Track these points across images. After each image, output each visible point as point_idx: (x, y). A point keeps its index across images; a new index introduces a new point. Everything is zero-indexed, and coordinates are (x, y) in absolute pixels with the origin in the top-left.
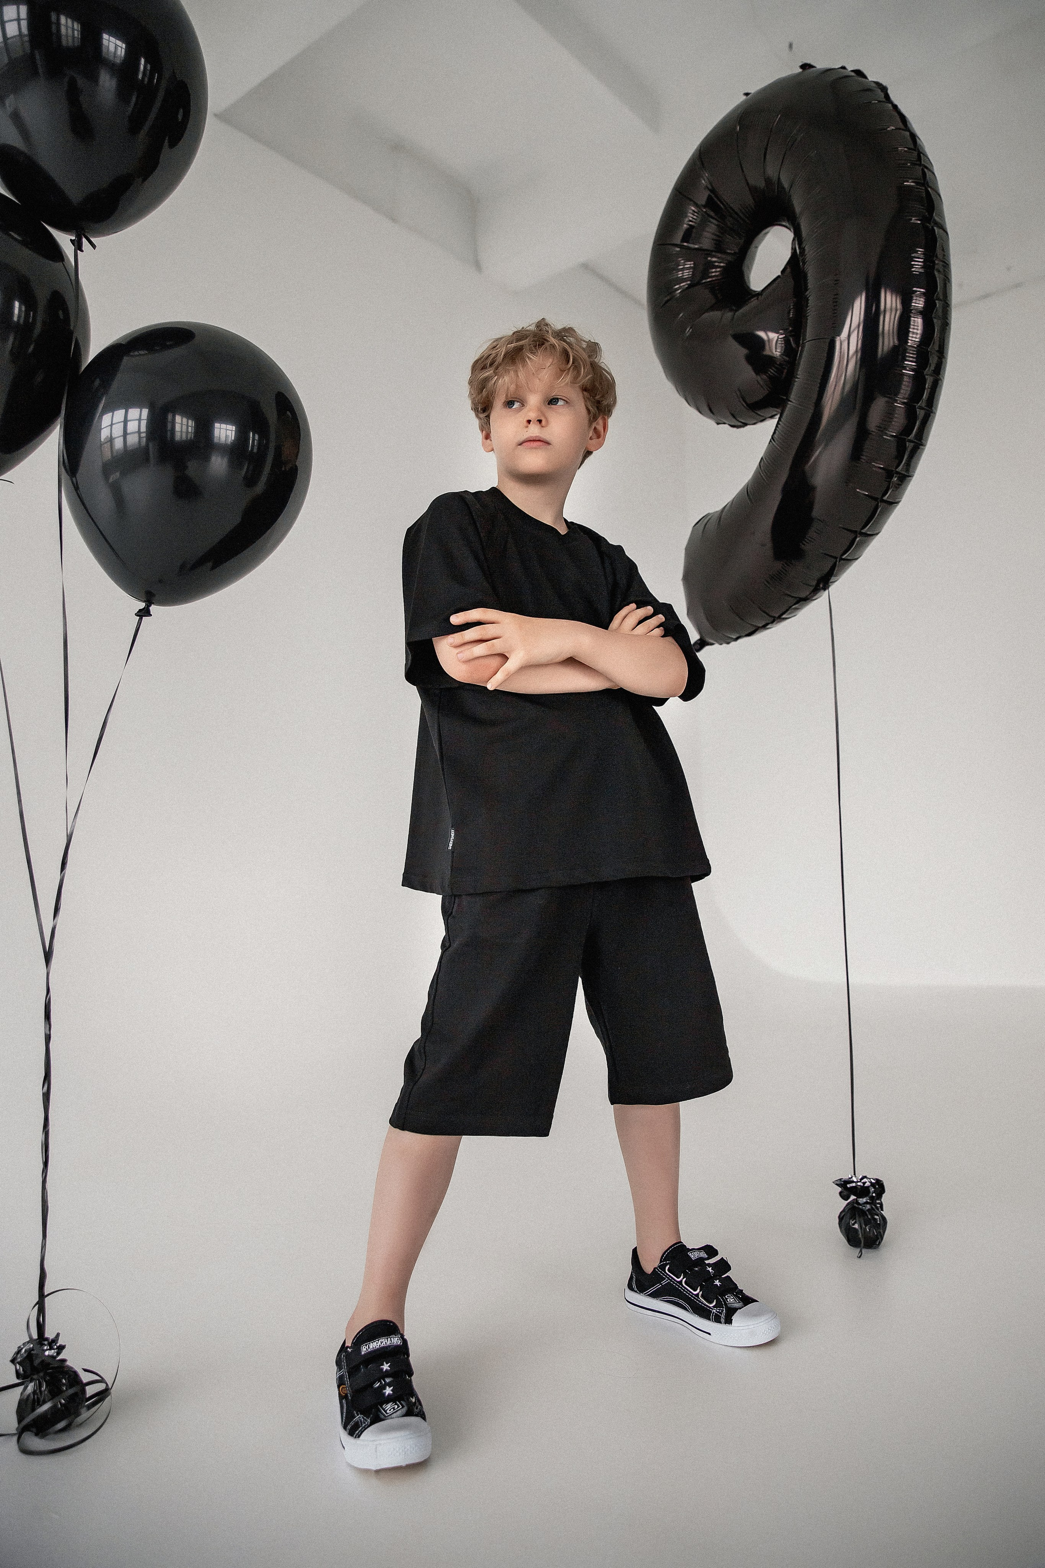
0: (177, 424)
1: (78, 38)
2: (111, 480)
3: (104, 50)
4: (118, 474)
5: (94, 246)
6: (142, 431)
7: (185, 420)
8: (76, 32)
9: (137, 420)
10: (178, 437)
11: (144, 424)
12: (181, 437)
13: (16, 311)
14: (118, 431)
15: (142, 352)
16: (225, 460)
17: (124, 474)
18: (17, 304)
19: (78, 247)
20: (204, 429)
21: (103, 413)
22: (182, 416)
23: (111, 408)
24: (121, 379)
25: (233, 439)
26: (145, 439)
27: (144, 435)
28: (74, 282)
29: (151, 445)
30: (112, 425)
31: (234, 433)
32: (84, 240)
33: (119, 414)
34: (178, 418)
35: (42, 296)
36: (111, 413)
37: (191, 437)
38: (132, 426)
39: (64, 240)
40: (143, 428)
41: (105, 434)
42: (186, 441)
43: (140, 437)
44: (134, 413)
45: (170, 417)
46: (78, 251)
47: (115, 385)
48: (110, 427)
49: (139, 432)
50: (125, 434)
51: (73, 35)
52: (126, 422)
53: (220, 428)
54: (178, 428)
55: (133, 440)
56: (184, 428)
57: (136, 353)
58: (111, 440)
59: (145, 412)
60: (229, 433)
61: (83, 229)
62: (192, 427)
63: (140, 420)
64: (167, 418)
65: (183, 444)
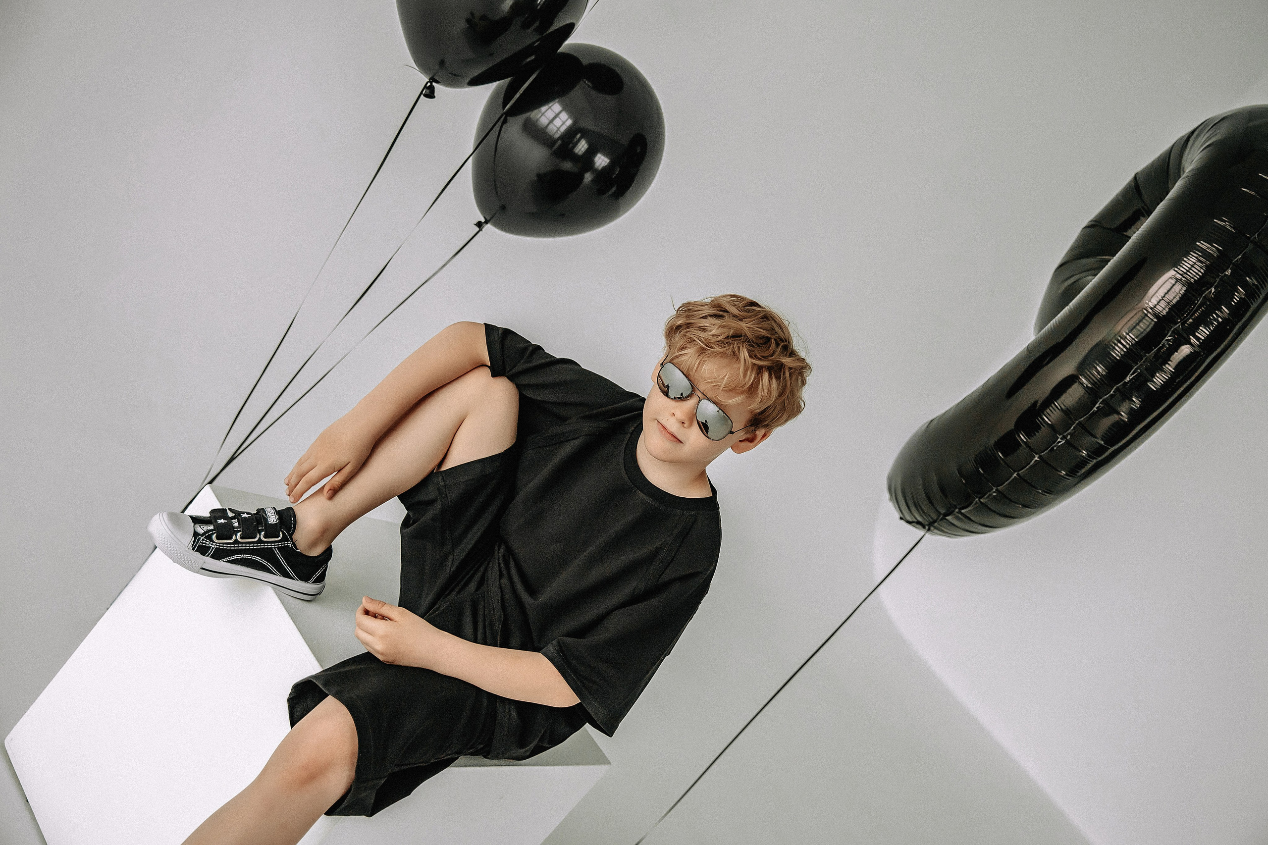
44: (564, 116)
49: (559, 129)
59: (569, 122)
63: (564, 123)
64: (578, 136)
65: (576, 155)
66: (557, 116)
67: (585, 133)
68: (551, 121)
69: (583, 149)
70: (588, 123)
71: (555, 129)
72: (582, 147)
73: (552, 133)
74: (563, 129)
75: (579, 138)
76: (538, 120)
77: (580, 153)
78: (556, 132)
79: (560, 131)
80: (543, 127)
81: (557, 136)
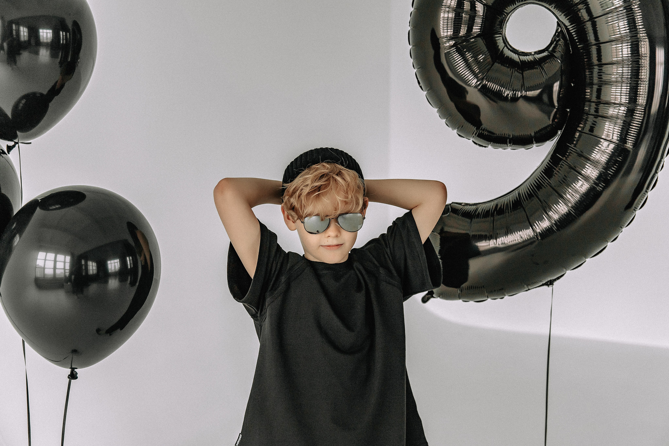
1: (26, 36)
3: (41, 38)
6: (66, 268)
8: (25, 33)
14: (49, 264)
25: (119, 266)
30: (45, 260)
38: (60, 265)
44: (61, 257)
49: (64, 269)
51: (24, 35)
58: (44, 268)
59: (68, 258)
60: (116, 264)
63: (65, 262)
64: (83, 262)
65: (93, 275)
66: (55, 261)
67: (86, 256)
68: (55, 268)
69: (94, 268)
70: (82, 248)
71: (63, 271)
72: (92, 267)
73: (63, 276)
74: (68, 267)
75: (85, 262)
76: (44, 274)
77: (95, 272)
78: (65, 272)
79: (67, 270)
80: (52, 276)
81: (67, 274)
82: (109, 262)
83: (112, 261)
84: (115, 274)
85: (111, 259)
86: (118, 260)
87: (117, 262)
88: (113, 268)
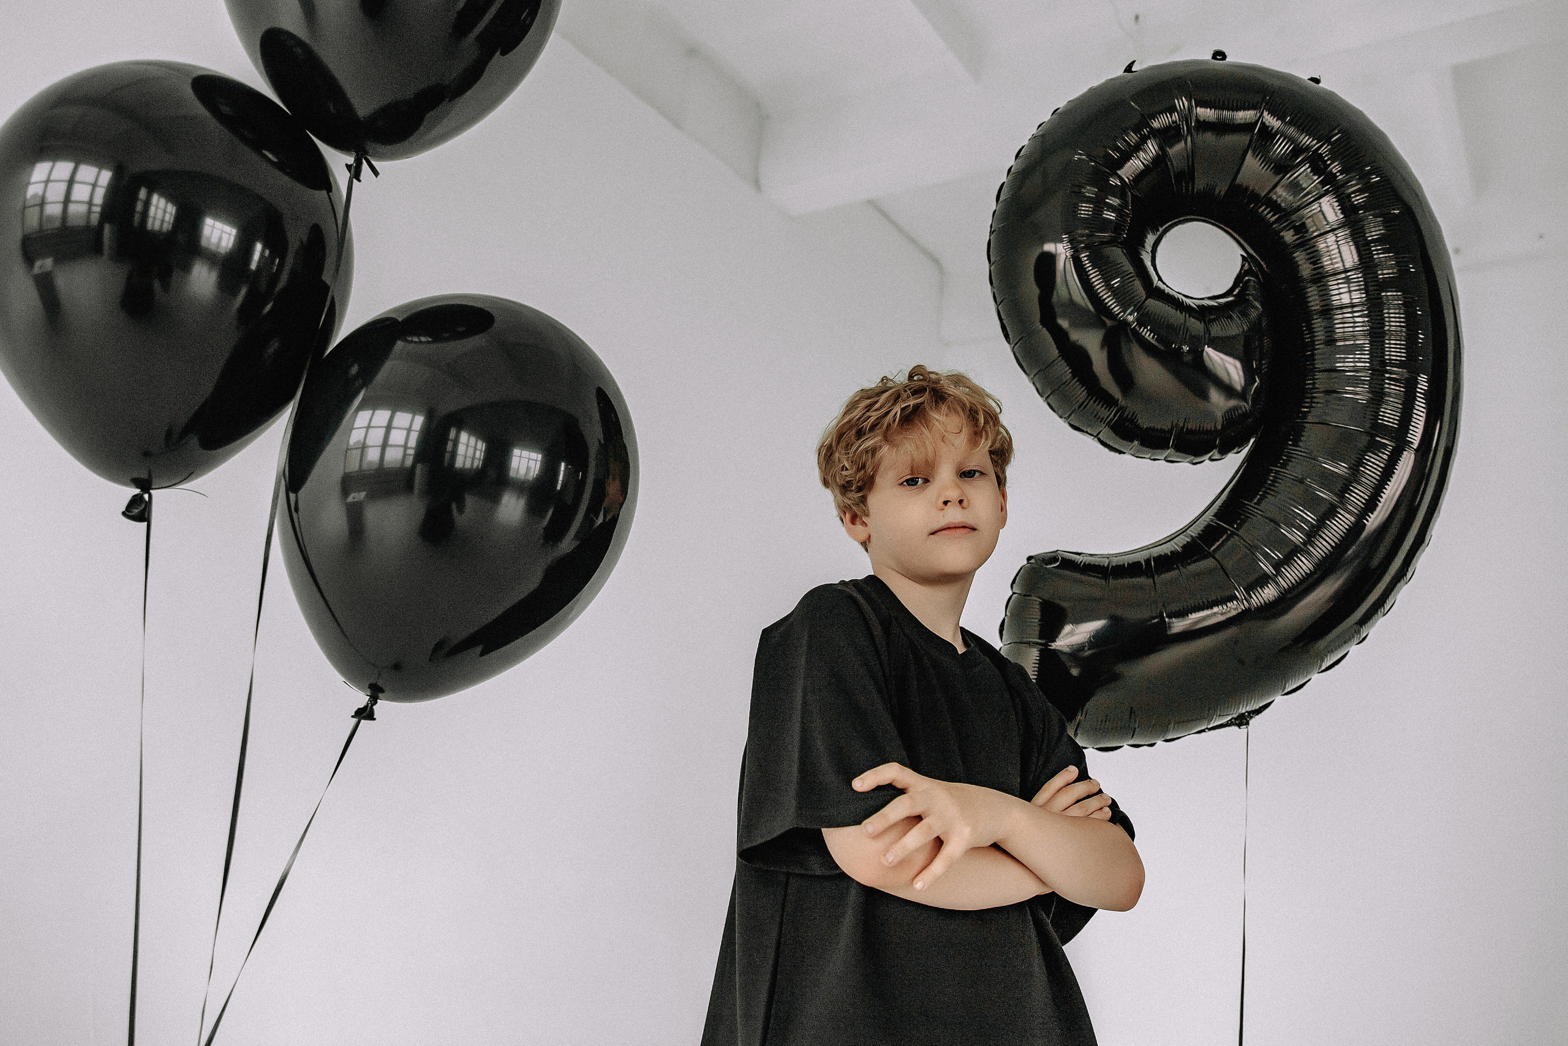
0: (460, 445)
2: (350, 499)
4: (363, 494)
5: (376, 173)
7: (473, 440)
9: (405, 429)
10: (459, 463)
11: (414, 438)
12: (464, 464)
13: (256, 256)
14: (376, 437)
15: (423, 339)
16: (522, 503)
17: (372, 496)
18: (259, 247)
19: (355, 173)
20: (497, 457)
21: (359, 409)
22: (470, 434)
23: (372, 404)
24: (391, 369)
25: (536, 472)
26: (412, 457)
27: (411, 452)
28: (340, 222)
29: (419, 467)
30: (369, 427)
31: (539, 464)
32: (365, 164)
33: (382, 416)
34: (464, 437)
35: (296, 236)
36: (370, 412)
37: (478, 466)
39: (338, 161)
40: (413, 442)
41: (356, 436)
42: (471, 470)
43: (405, 455)
45: (452, 434)
46: (354, 180)
47: (381, 376)
48: (365, 429)
50: (385, 445)
52: (389, 428)
53: (521, 457)
54: (461, 449)
55: (394, 456)
56: (471, 451)
57: (416, 339)
58: (363, 447)
60: (532, 464)
61: (366, 152)
62: (481, 451)
82: (516, 452)
83: (525, 453)
84: (520, 487)
85: (524, 447)
86: (540, 456)
87: (536, 461)
88: (522, 471)
